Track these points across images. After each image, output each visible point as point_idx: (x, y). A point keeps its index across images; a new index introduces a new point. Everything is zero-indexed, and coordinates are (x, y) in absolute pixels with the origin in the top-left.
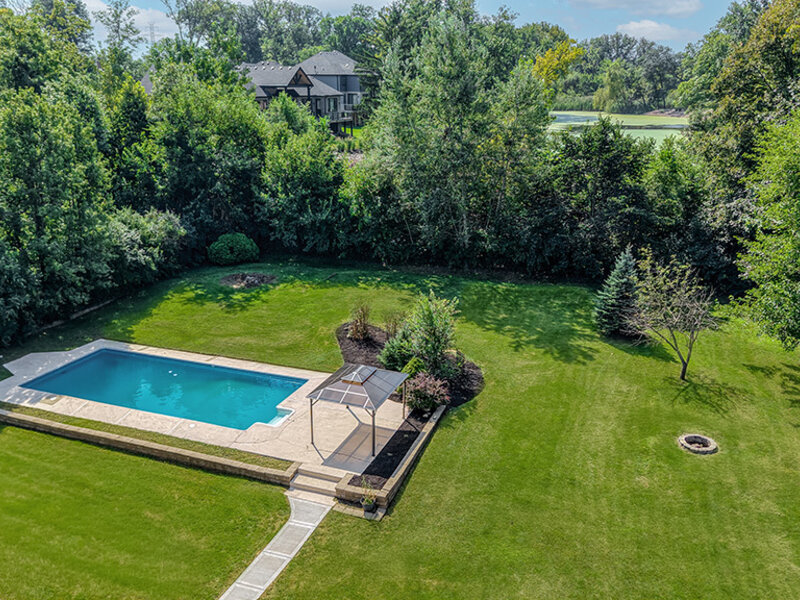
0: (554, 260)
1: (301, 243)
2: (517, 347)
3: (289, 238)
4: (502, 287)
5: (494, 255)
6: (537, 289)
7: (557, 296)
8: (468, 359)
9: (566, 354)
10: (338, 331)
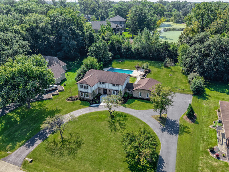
0: (159, 58)
1: (126, 56)
2: (155, 68)
3: (125, 55)
4: (153, 62)
5: (152, 58)
6: (157, 62)
7: (159, 63)
8: (150, 69)
9: (161, 68)
10: (135, 66)
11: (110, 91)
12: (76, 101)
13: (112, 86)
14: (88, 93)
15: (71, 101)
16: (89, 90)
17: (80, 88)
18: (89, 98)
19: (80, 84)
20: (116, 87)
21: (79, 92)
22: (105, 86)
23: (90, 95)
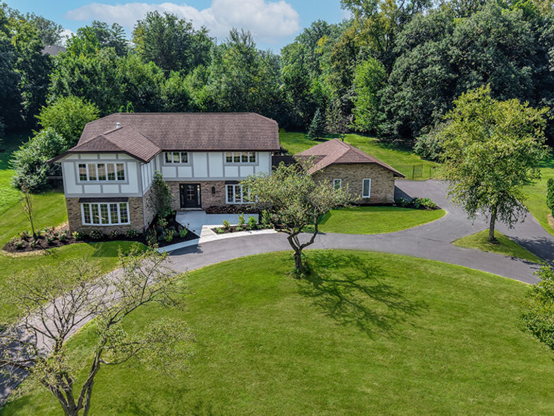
11: (213, 188)
12: (62, 248)
13: (224, 166)
14: (126, 199)
15: (37, 252)
16: (128, 183)
17: (77, 184)
18: (129, 223)
19: (76, 160)
20: (241, 167)
21: (75, 202)
22: (190, 168)
23: (136, 206)
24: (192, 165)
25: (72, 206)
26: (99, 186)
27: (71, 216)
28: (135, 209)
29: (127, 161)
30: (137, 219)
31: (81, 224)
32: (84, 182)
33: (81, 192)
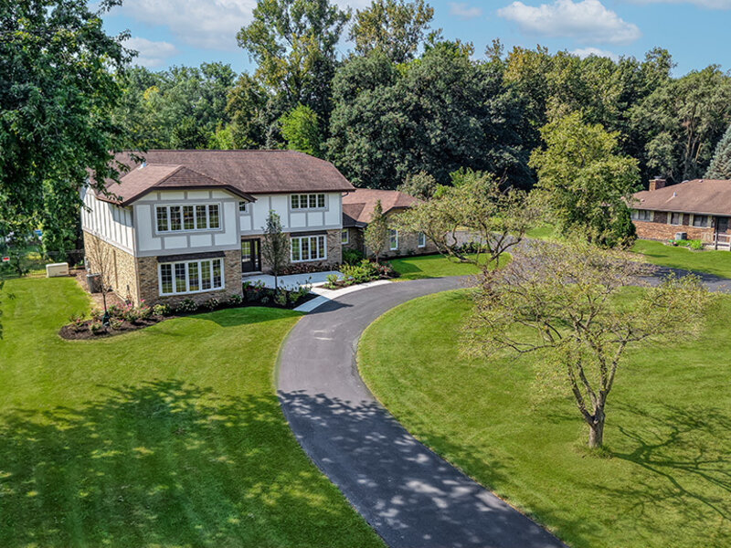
12: (161, 326)
16: (223, 232)
17: (154, 236)
18: (223, 287)
19: (156, 202)
20: (309, 214)
21: (149, 264)
22: (249, 217)
23: (232, 263)
24: (251, 214)
25: (145, 269)
26: (185, 237)
27: (143, 284)
28: (232, 266)
29: (224, 200)
30: (233, 280)
31: (157, 294)
32: (164, 232)
33: (160, 248)
